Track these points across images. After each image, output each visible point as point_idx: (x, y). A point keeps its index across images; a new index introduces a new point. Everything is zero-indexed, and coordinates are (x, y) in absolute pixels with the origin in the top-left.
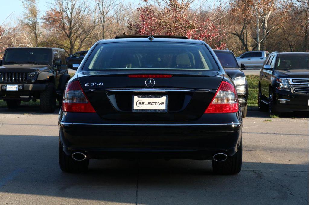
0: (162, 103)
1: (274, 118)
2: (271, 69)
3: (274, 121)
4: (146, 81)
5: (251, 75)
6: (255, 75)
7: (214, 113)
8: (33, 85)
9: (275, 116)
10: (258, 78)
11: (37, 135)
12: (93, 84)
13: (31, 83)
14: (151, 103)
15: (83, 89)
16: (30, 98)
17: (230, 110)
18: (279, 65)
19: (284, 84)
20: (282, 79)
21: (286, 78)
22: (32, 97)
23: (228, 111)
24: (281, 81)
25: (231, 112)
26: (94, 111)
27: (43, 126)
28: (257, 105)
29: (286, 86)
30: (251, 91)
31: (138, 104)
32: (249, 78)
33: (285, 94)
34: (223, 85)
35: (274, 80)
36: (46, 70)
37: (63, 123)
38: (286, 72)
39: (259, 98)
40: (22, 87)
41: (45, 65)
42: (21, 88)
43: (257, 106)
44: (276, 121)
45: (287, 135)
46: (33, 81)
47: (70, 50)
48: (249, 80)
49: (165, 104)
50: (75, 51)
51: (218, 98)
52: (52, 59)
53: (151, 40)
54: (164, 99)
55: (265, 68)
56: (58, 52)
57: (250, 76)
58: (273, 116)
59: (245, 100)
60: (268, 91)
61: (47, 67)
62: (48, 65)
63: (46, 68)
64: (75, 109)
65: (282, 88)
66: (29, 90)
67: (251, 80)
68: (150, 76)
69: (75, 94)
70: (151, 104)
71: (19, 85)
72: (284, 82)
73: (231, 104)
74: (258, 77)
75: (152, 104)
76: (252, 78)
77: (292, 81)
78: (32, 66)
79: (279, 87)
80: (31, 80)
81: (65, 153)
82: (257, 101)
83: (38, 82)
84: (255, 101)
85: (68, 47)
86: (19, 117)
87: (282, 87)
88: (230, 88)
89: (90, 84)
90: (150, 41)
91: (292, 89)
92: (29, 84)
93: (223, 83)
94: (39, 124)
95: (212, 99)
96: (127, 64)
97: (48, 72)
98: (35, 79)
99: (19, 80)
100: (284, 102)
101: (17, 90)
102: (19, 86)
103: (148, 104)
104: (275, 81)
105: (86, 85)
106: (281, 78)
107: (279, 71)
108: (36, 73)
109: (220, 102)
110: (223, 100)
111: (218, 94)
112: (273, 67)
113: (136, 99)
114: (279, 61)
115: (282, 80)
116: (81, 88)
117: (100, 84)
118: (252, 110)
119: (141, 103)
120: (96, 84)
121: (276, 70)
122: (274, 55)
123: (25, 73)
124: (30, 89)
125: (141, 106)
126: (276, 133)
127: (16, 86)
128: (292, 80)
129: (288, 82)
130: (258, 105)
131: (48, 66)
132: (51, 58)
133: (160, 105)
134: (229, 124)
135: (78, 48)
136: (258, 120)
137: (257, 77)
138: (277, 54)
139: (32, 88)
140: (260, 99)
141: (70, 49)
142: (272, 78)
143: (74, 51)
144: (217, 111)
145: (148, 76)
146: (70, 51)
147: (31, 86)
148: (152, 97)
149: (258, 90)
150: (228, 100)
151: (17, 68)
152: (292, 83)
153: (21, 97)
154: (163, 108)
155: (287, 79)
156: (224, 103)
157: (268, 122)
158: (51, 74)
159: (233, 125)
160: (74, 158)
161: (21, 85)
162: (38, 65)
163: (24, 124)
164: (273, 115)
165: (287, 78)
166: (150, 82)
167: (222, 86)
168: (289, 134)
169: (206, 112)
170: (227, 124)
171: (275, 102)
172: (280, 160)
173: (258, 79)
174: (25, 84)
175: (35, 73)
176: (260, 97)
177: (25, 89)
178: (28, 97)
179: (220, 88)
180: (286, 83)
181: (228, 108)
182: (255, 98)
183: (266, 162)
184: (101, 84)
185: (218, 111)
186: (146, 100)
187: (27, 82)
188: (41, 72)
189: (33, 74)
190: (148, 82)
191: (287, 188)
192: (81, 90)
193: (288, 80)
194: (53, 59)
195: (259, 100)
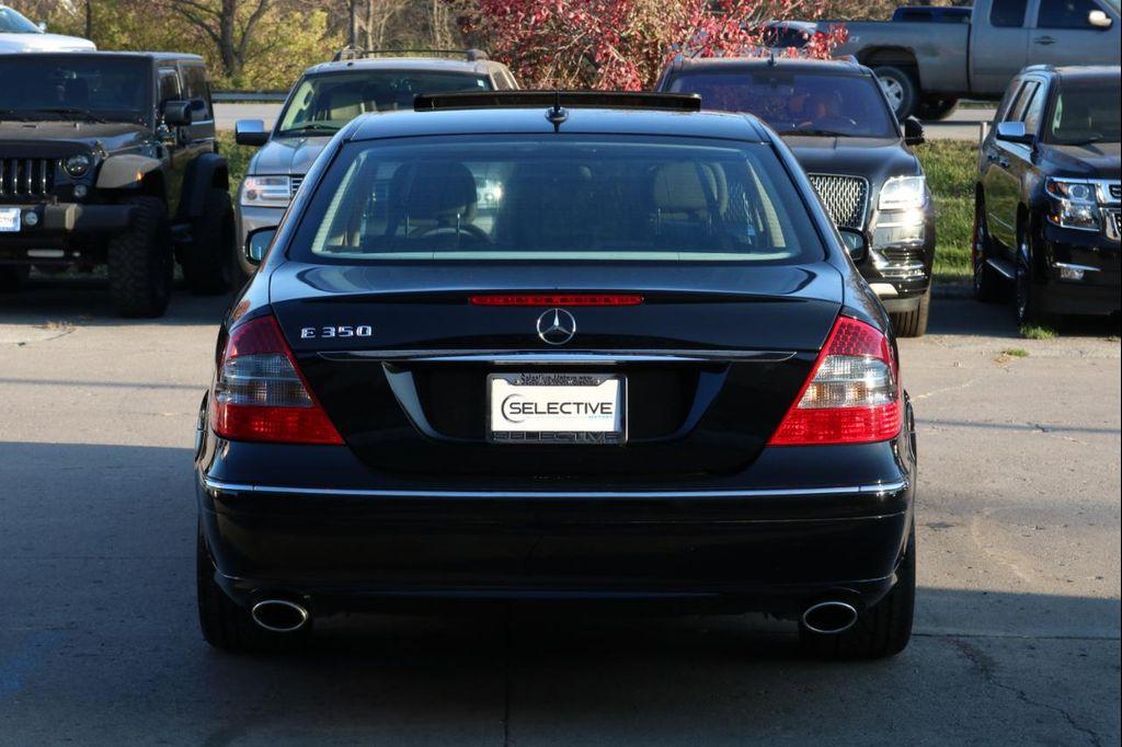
0: (603, 407)
1: (1035, 337)
2: (1026, 140)
3: (1038, 353)
4: (539, 321)
5: (947, 142)
6: (963, 142)
7: (806, 445)
8: (80, 209)
9: (1040, 331)
10: (972, 154)
11: (102, 441)
12: (333, 330)
13: (73, 200)
14: (558, 406)
15: (291, 350)
16: (68, 257)
17: (868, 433)
18: (1057, 124)
19: (1078, 205)
20: (1068, 184)
21: (1085, 181)
22: (77, 254)
23: (860, 434)
24: (1064, 189)
25: (873, 437)
26: (336, 438)
27: (123, 391)
28: (967, 271)
29: (1085, 213)
30: (947, 205)
31: (507, 410)
32: (939, 153)
33: (1081, 243)
34: (840, 332)
35: (1038, 186)
36: (131, 143)
37: (218, 485)
38: (1087, 152)
39: (978, 246)
40: (35, 215)
41: (126, 125)
42: (32, 219)
43: (968, 276)
44: (1044, 353)
45: (1090, 436)
46: (80, 191)
47: (219, 20)
48: (937, 160)
49: (613, 408)
50: (241, 23)
51: (820, 386)
52: (155, 99)
53: (557, 124)
54: (609, 390)
55: (1002, 133)
56: (176, 69)
57: (940, 146)
58: (1032, 332)
59: (922, 270)
60: (1012, 227)
61: (134, 130)
62: (136, 122)
63: (131, 137)
64: (260, 427)
65: (1069, 220)
66: (66, 230)
67: (945, 159)
68: (557, 299)
69: (258, 371)
70: (558, 410)
71: (26, 207)
72: (1078, 193)
73: (872, 407)
74: (972, 149)
75: (565, 408)
76: (949, 151)
77: (1111, 191)
78: (78, 130)
79: (1058, 214)
80: (72, 187)
81: (222, 591)
82: (969, 249)
83: (99, 196)
84: (959, 247)
85: (213, 9)
86: (28, 339)
87: (1068, 214)
88: (867, 345)
89: (319, 332)
90: (552, 126)
91: (1108, 220)
92: (62, 205)
93: (843, 325)
94: (108, 379)
95: (798, 392)
96: (461, 205)
97: (138, 151)
98: (89, 183)
99: (22, 186)
100: (1078, 275)
101: (18, 229)
102: (23, 214)
103: (549, 408)
104: (1040, 188)
105: (304, 333)
106: (1065, 180)
107: (1059, 148)
108: (91, 159)
109: (831, 401)
110: (841, 390)
111: (822, 369)
112: (1034, 130)
113: (500, 388)
114: (1060, 106)
115: (1071, 187)
116: (285, 347)
117: (359, 331)
118: (948, 297)
119: (521, 406)
120: (342, 333)
121: (1046, 143)
122: (1039, 79)
123: (47, 160)
124: (69, 223)
125: (521, 416)
126: (1043, 423)
127: (14, 212)
128: (1111, 187)
129: (1092, 196)
130: (973, 274)
131: (137, 126)
132: (151, 92)
133: (594, 412)
134: (864, 489)
135: (253, 11)
136: (973, 348)
137: (967, 151)
138: (1049, 75)
139: (78, 221)
140: (981, 255)
141: (221, 16)
142: (1030, 179)
143: (235, 23)
144: (818, 435)
145: (548, 300)
146: (221, 25)
147: (71, 214)
148: (564, 383)
149: (973, 201)
150: (862, 391)
151: (15, 138)
152: (1110, 200)
153: (32, 253)
154: (607, 424)
155: (1088, 185)
156: (844, 406)
157: (1013, 358)
158: (151, 163)
159: (881, 489)
160: (260, 623)
161: (32, 207)
162: (99, 126)
163: (47, 378)
164: (1035, 327)
165: (1091, 181)
166: (556, 322)
167: (837, 337)
168: (1097, 431)
169: (776, 440)
170: (856, 489)
171: (1040, 273)
172: (1061, 575)
173: (972, 158)
174: (49, 206)
175: (86, 161)
176: (983, 244)
177: (50, 224)
178: (59, 254)
179: (829, 345)
180: (1083, 200)
181: (863, 424)
182: (961, 236)
183: (1006, 589)
184: (364, 331)
185: (824, 435)
186: (540, 394)
187: (56, 198)
188: (111, 155)
189: (77, 164)
190: (548, 322)
191: (1090, 732)
192: (283, 355)
193: (1093, 188)
194: (157, 96)
195: (978, 257)
